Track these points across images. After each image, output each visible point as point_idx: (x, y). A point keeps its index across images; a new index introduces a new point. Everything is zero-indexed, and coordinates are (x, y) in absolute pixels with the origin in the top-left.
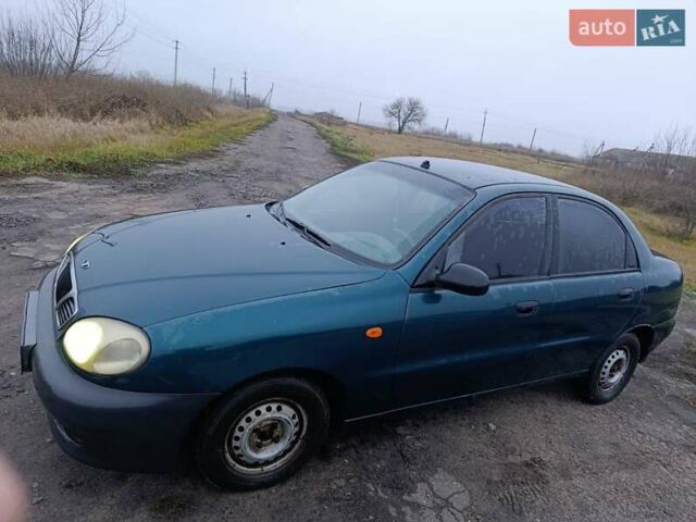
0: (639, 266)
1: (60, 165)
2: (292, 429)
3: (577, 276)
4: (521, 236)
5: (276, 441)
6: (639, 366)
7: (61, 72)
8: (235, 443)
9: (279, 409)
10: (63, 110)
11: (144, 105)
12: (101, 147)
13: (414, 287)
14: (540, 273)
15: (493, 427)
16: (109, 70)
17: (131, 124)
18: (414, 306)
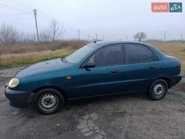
0: (158, 60)
1: (44, 60)
2: (54, 101)
3: (134, 63)
8: (41, 103)
9: (50, 96)
10: (50, 49)
11: (68, 45)
13: (80, 67)
14: (120, 63)
15: (116, 104)
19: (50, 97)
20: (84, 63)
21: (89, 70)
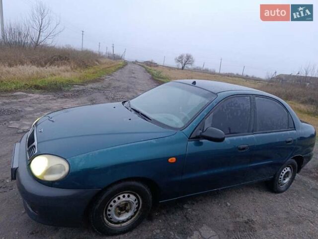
0: (295, 128)
1: (31, 87)
2: (135, 206)
3: (266, 133)
4: (239, 114)
5: (127, 211)
6: (297, 174)
7: (32, 46)
8: (108, 213)
9: (129, 196)
10: (33, 62)
12: (49, 78)
13: (190, 138)
14: (248, 132)
15: (229, 204)
16: (53, 44)
17: (63, 68)
18: (191, 147)
19: (128, 199)
20: (196, 130)
21: (201, 144)
